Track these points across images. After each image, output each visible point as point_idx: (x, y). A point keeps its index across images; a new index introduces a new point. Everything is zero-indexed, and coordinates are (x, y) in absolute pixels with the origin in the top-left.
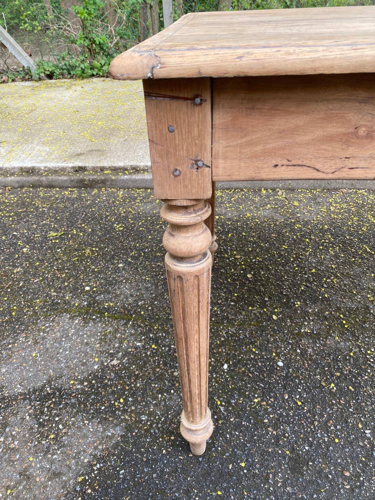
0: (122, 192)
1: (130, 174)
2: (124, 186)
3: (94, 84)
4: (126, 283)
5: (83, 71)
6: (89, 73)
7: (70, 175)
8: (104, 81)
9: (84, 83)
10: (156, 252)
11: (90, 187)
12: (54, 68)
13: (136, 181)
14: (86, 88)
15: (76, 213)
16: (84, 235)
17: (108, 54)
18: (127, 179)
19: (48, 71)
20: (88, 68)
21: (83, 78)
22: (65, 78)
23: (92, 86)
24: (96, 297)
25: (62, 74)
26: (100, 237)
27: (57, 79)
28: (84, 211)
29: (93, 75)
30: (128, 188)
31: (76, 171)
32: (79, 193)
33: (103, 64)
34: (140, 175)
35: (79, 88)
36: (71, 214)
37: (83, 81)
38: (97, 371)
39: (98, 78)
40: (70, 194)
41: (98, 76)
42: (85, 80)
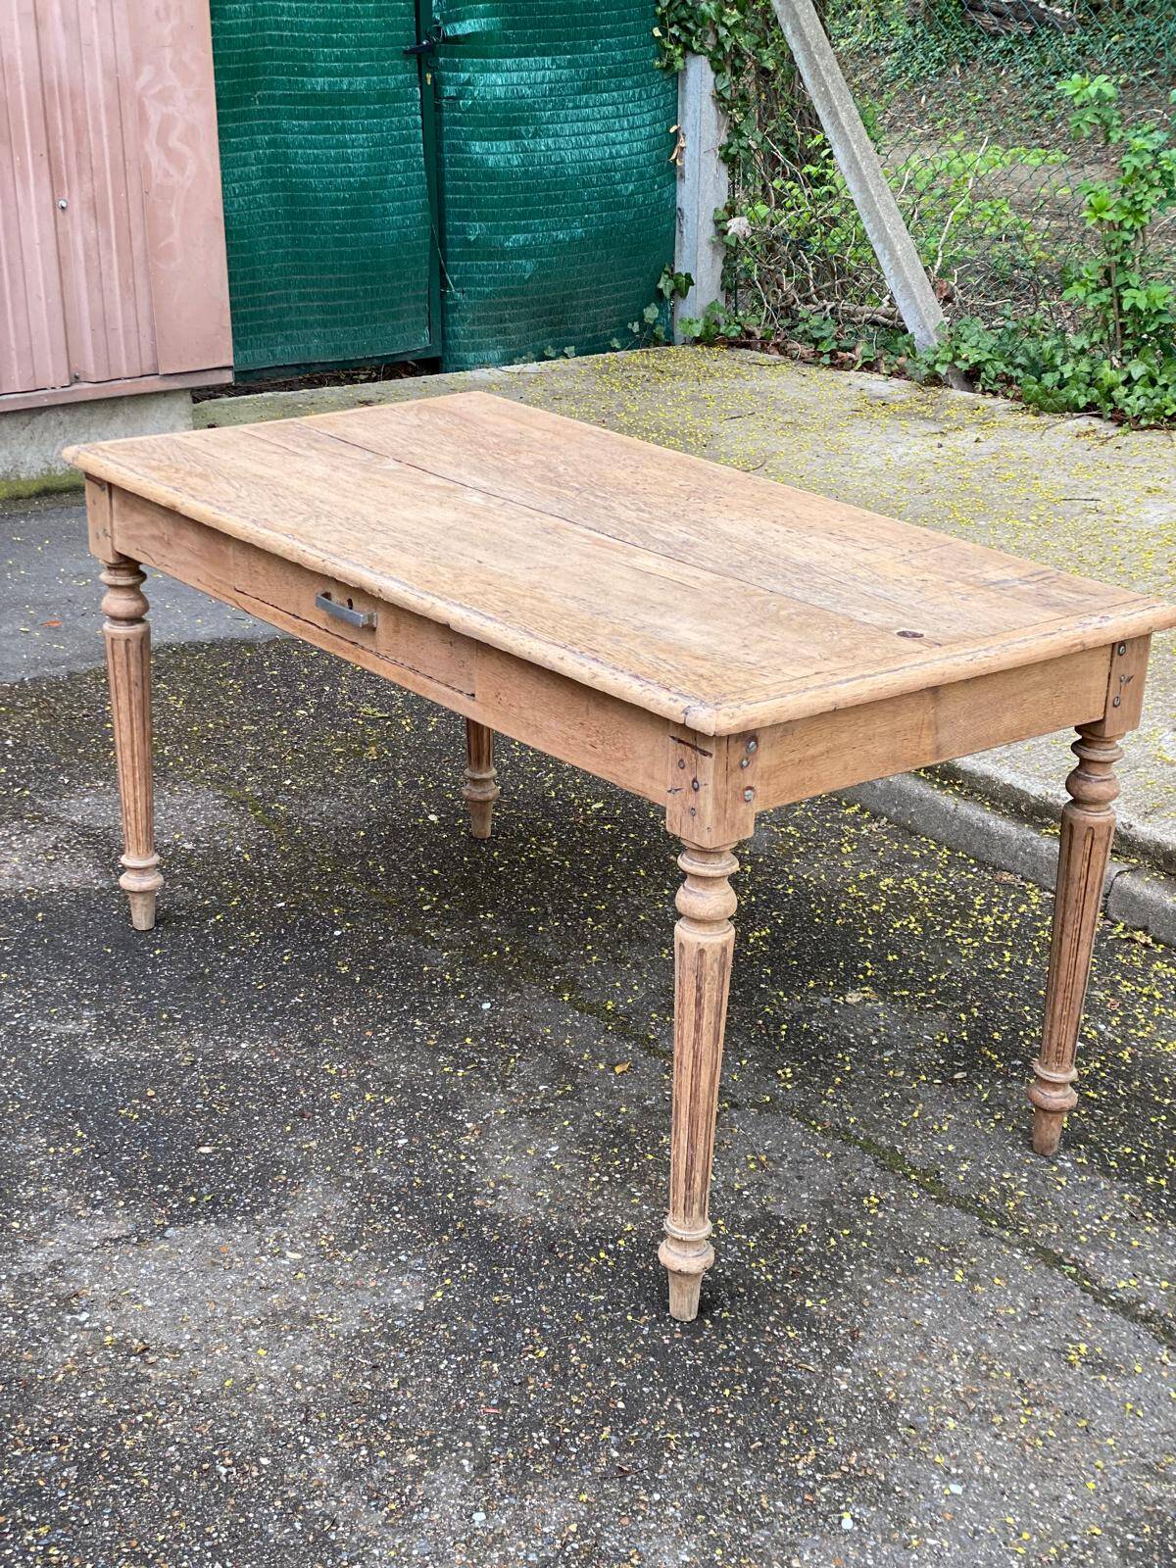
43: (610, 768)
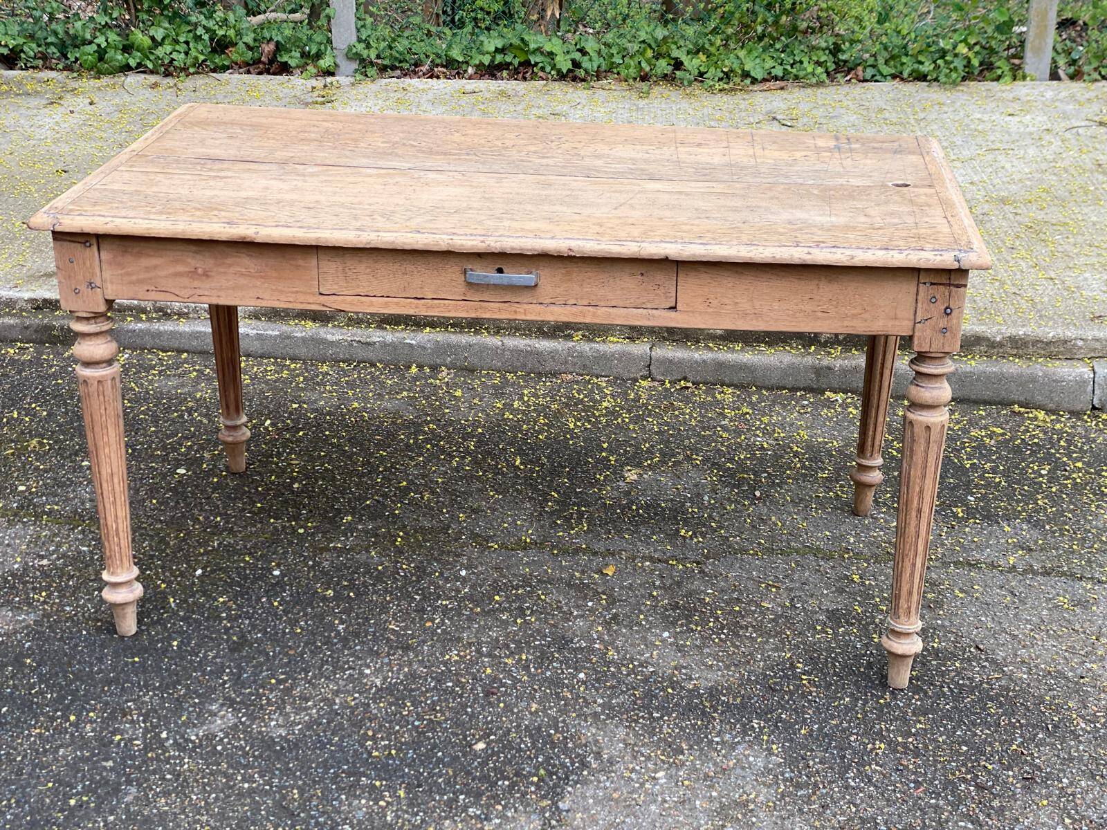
0: (127, 356)
1: (150, 320)
2: (134, 345)
3: (126, 95)
4: (87, 485)
5: (101, 54)
6: (117, 60)
7: (22, 316)
8: (154, 86)
9: (99, 89)
10: (155, 449)
11: (62, 342)
12: (21, 41)
13: (160, 334)
14: (102, 106)
15: (24, 385)
16: (32, 421)
17: (176, 14)
18: (141, 331)
19: (6, 46)
20: (116, 48)
21: (99, 74)
22: (52, 69)
23: (117, 101)
24: (33, 499)
25: (44, 57)
26: (60, 425)
27: (27, 69)
28: (41, 384)
29: (126, 68)
30: (142, 349)
31: (38, 308)
32: (37, 353)
33: (159, 38)
34: (169, 323)
35: (81, 103)
36: (13, 387)
37: (98, 83)
38: (18, 569)
39: (143, 76)
40: (18, 354)
41: (141, 68)
42: (105, 80)
43: (846, 323)
